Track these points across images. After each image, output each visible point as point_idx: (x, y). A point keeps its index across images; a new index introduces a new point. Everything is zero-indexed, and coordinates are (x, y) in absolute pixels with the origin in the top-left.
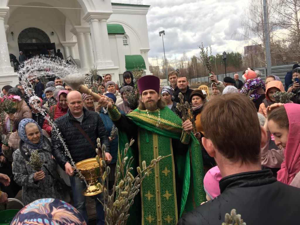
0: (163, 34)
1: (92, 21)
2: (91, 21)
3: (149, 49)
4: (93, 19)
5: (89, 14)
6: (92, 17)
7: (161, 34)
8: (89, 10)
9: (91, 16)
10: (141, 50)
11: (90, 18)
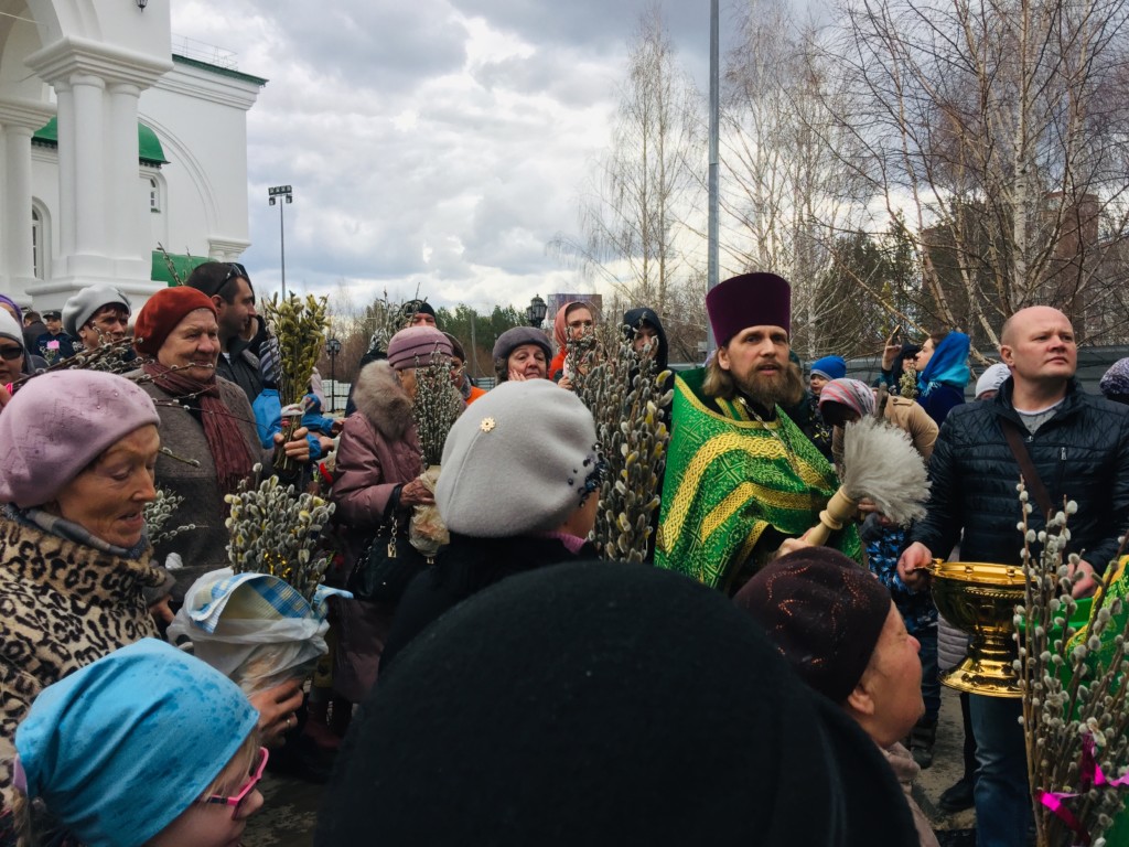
0: (284, 198)
1: (74, 78)
2: (67, 82)
3: (249, 245)
4: (84, 75)
5: (69, 49)
6: (79, 65)
7: (278, 199)
8: (71, 33)
9: (78, 58)
10: (211, 242)
11: (70, 64)
